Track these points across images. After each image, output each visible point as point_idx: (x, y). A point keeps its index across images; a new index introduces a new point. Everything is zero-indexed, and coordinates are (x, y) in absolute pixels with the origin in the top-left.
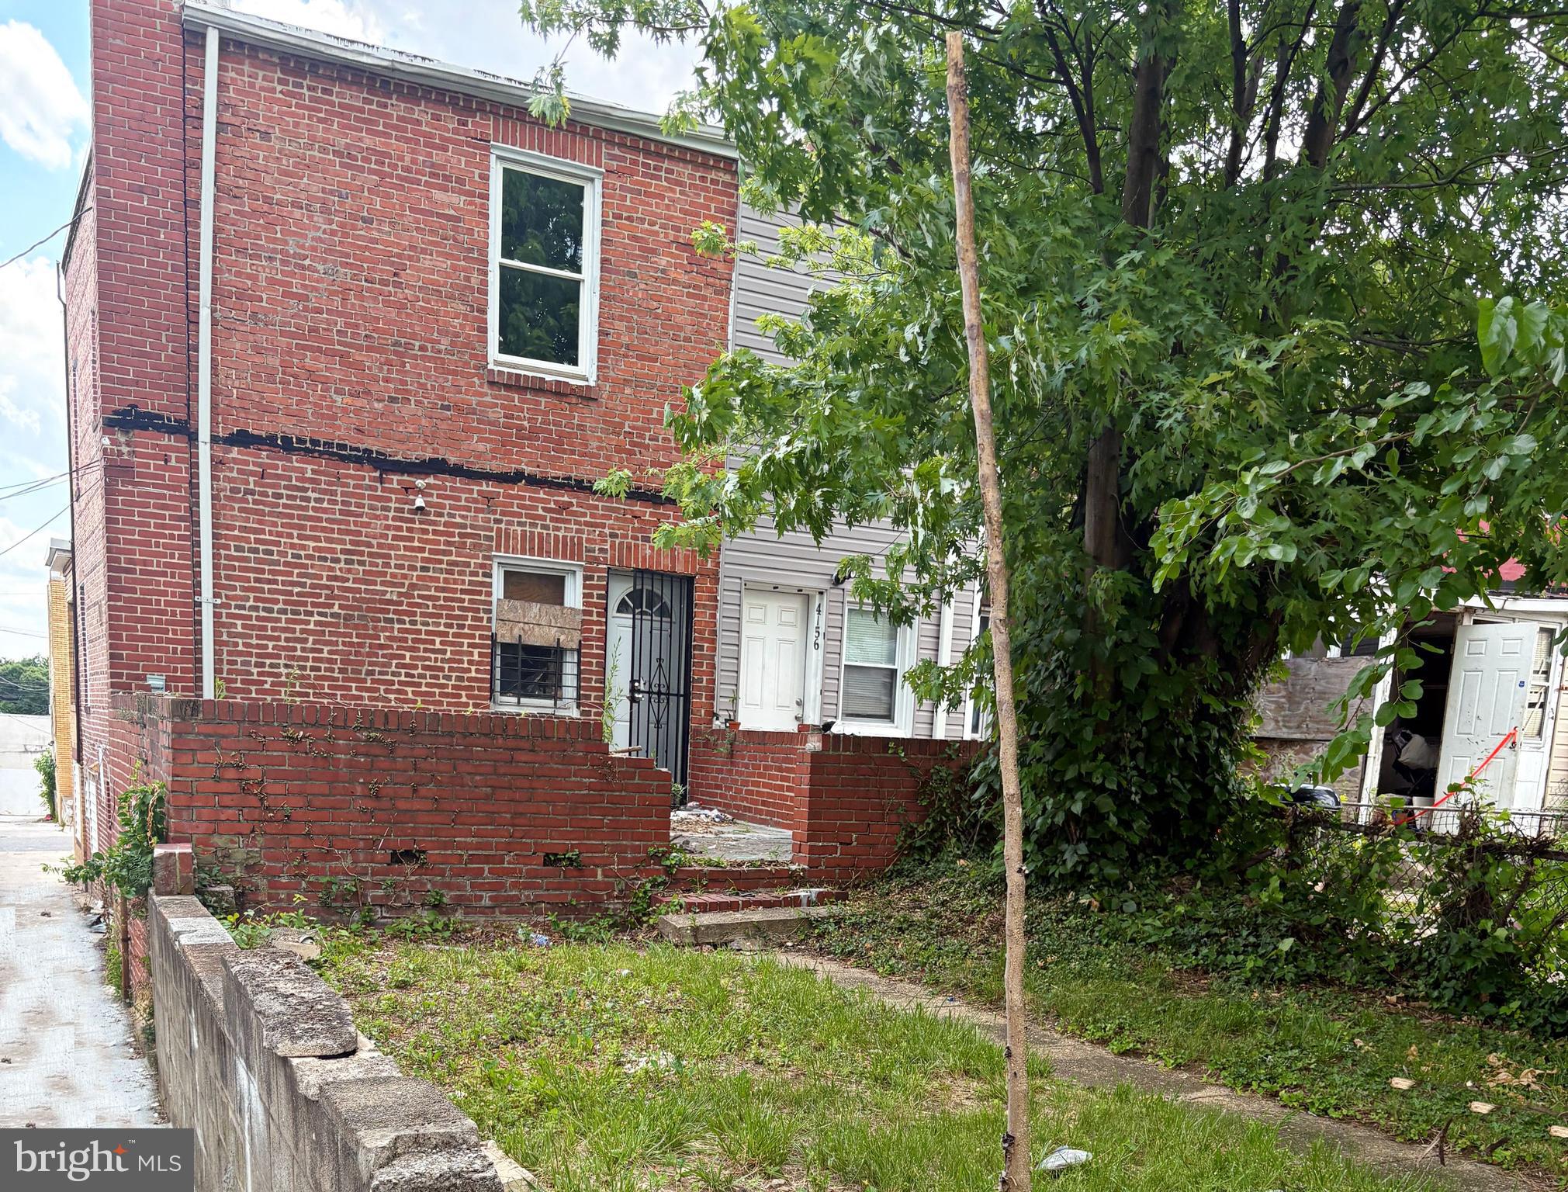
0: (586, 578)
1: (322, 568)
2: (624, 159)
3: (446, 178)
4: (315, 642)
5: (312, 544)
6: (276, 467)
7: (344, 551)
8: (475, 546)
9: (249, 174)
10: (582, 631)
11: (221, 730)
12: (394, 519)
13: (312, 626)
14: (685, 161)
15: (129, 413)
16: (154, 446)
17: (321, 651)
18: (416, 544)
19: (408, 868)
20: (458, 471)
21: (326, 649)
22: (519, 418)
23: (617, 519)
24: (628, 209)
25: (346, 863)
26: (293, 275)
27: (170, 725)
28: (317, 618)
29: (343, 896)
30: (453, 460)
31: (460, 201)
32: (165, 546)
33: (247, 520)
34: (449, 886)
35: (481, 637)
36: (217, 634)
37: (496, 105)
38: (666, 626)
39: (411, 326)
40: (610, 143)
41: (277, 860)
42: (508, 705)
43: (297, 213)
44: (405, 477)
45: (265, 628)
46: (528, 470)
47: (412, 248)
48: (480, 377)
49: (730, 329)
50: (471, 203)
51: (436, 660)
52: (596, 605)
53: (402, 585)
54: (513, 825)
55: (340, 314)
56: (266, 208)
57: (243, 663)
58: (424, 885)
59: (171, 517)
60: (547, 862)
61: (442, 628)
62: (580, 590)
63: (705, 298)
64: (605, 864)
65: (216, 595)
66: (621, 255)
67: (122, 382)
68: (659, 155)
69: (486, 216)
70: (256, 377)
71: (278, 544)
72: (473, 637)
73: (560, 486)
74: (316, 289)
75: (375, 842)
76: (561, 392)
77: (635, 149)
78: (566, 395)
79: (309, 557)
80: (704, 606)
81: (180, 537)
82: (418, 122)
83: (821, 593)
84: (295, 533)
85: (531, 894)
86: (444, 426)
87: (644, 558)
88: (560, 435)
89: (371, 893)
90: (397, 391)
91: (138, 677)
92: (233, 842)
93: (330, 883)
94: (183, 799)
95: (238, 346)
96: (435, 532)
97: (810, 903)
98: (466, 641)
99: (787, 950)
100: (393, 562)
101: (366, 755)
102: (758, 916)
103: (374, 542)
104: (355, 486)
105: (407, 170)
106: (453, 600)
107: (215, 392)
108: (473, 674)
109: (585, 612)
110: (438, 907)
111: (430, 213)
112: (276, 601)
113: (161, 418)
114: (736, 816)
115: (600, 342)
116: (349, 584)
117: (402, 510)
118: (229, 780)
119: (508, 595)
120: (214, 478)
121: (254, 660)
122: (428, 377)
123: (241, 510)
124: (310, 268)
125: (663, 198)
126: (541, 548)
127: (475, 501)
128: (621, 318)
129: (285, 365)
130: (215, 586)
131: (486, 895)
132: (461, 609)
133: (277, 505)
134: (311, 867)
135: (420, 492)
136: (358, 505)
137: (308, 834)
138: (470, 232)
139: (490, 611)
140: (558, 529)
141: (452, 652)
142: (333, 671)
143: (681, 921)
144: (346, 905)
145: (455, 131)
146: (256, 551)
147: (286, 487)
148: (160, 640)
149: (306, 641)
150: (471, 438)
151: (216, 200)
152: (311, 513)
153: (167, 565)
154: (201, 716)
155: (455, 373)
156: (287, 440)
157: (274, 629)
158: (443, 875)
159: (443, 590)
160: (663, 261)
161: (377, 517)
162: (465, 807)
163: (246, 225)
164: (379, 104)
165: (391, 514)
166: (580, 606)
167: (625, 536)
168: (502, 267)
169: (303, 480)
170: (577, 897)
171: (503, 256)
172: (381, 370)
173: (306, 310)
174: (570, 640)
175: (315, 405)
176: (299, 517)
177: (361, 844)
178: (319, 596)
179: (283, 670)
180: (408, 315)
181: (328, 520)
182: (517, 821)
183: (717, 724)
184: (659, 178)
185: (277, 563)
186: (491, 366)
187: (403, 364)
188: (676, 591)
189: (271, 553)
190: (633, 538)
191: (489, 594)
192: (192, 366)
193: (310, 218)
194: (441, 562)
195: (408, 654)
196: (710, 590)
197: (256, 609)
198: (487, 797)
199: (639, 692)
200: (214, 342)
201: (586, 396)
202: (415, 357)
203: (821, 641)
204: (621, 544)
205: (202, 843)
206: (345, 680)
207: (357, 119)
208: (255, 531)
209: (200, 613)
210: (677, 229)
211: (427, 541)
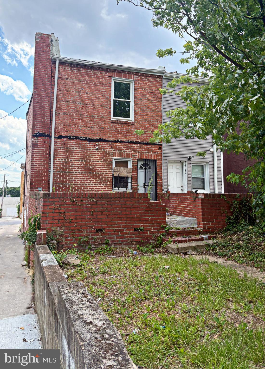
0: (133, 161)
1: (76, 162)
2: (139, 78)
3: (103, 84)
4: (74, 178)
5: (74, 158)
6: (67, 142)
7: (81, 159)
8: (109, 156)
9: (64, 86)
10: (132, 173)
11: (55, 200)
12: (92, 151)
13: (74, 175)
14: (151, 77)
15: (38, 133)
16: (42, 140)
17: (76, 180)
18: (96, 156)
19: (100, 234)
20: (105, 141)
21: (77, 180)
22: (118, 129)
23: (139, 149)
24: (140, 87)
25: (85, 233)
26: (72, 104)
27: (42, 199)
28: (75, 173)
29: (84, 242)
30: (104, 139)
31: (106, 88)
32: (44, 160)
33: (61, 153)
34: (110, 238)
35: (110, 175)
36: (53, 178)
37: (113, 70)
38: (151, 171)
39: (96, 113)
40: (136, 75)
41: (67, 233)
42: (116, 190)
43: (73, 93)
44: (94, 143)
45: (64, 176)
46: (120, 140)
47: (96, 98)
48: (110, 121)
49: (162, 108)
50: (108, 88)
51: (101, 181)
52: (135, 167)
53: (93, 165)
54: (126, 221)
55: (81, 111)
56: (67, 92)
57: (59, 184)
58: (104, 238)
59: (45, 154)
60: (135, 230)
61: (102, 174)
62: (131, 164)
63: (156, 103)
64: (150, 230)
65: (54, 170)
66: (139, 96)
67: (37, 127)
68: (146, 76)
69: (111, 91)
70: (64, 125)
71: (67, 158)
72: (108, 175)
73: (127, 143)
74: (76, 107)
75: (92, 227)
76: (126, 123)
77: (141, 75)
78: (127, 124)
79: (74, 160)
80: (159, 166)
81: (47, 158)
82: (97, 74)
83: (185, 162)
84: (71, 155)
85: (131, 239)
86: (102, 132)
87: (145, 157)
88: (127, 132)
89: (91, 241)
90: (92, 125)
91: (36, 188)
92: (57, 229)
93: (81, 239)
94: (45, 218)
95: (60, 119)
96: (100, 154)
97: (206, 239)
98: (107, 176)
99: (204, 254)
100: (91, 160)
101: (90, 204)
102: (194, 244)
103: (87, 156)
104: (84, 145)
105: (95, 83)
106: (104, 168)
107: (55, 128)
108: (109, 184)
109: (133, 169)
110: (108, 244)
111: (100, 91)
112: (66, 170)
113: (44, 134)
114: (171, 214)
115: (134, 113)
116: (82, 166)
117: (93, 150)
118: (56, 213)
119: (116, 166)
120: (54, 145)
121: (61, 183)
122: (99, 122)
123: (60, 151)
124: (76, 103)
125: (147, 84)
126: (123, 156)
127: (109, 147)
128: (139, 108)
129: (70, 122)
130: (53, 168)
131: (120, 240)
132: (106, 169)
133: (67, 150)
134: (76, 235)
135: (97, 145)
136: (84, 149)
137: (75, 226)
138: (108, 94)
139: (112, 170)
140: (127, 151)
141: (104, 179)
142: (78, 184)
143: (174, 246)
144: (84, 244)
145: (105, 75)
146: (62, 160)
147: (69, 146)
148: (41, 180)
149: (72, 178)
150: (108, 134)
151: (57, 91)
152: (74, 151)
153: (44, 164)
154: (50, 197)
155: (104, 121)
156: (70, 137)
157: (66, 176)
158: (109, 235)
159: (102, 166)
160: (147, 96)
161: (88, 151)
162: (114, 216)
163: (63, 96)
164: (90, 72)
165: (91, 150)
166: (131, 167)
167: (141, 152)
168: (114, 100)
169: (73, 144)
170: (143, 240)
171: (114, 98)
172: (89, 122)
173: (74, 111)
174: (130, 175)
175: (76, 129)
176: (72, 152)
177: (89, 227)
178: (76, 168)
179: (67, 185)
180: (95, 111)
181: (78, 153)
182: (127, 220)
183: (164, 192)
184: (146, 81)
185: (67, 162)
186: (112, 119)
187: (94, 120)
188: (153, 163)
189: (66, 160)
190: (143, 152)
191: (112, 166)
192: (51, 123)
193: (76, 94)
194: (102, 160)
195: (94, 180)
196: (160, 162)
197: (62, 172)
198: (120, 214)
199: (146, 185)
200: (56, 119)
201: (132, 124)
202: (96, 119)
203: (186, 172)
204: (140, 154)
205: (49, 230)
206: (81, 186)
207: (85, 75)
208: (62, 156)
209: (50, 174)
210: (150, 90)
211: (99, 156)
